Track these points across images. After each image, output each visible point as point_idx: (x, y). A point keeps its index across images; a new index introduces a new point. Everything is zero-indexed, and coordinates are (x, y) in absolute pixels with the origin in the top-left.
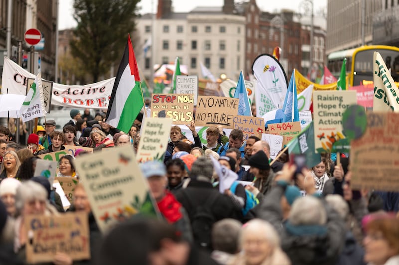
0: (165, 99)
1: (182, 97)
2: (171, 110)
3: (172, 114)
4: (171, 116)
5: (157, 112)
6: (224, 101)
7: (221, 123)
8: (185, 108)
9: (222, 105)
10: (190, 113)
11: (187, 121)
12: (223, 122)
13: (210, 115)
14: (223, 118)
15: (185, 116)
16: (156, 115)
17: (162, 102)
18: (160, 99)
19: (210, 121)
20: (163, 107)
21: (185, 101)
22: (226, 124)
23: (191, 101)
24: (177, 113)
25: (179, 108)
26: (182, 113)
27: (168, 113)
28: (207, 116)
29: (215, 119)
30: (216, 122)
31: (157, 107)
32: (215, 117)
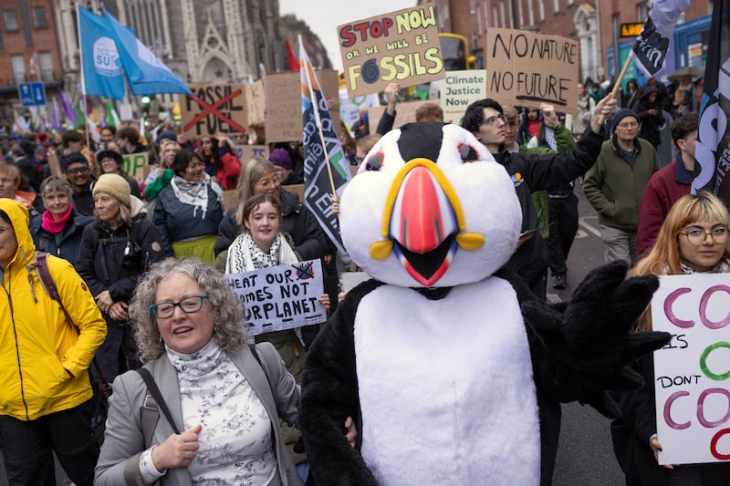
0: (368, 30)
1: (406, 15)
2: (389, 53)
3: (393, 63)
4: (391, 67)
5: (359, 67)
6: (550, 43)
7: (547, 97)
8: (419, 41)
9: (546, 53)
10: (434, 51)
11: (431, 71)
12: (552, 97)
13: (522, 78)
14: (551, 86)
15: (424, 62)
16: (358, 75)
17: (364, 38)
18: (358, 34)
19: (523, 93)
20: (368, 52)
21: (416, 25)
22: (558, 100)
23: (429, 21)
24: (403, 57)
25: (406, 45)
26: (417, 56)
27: (383, 64)
28: (516, 78)
29: (533, 89)
30: (538, 95)
31: (356, 53)
32: (533, 83)
